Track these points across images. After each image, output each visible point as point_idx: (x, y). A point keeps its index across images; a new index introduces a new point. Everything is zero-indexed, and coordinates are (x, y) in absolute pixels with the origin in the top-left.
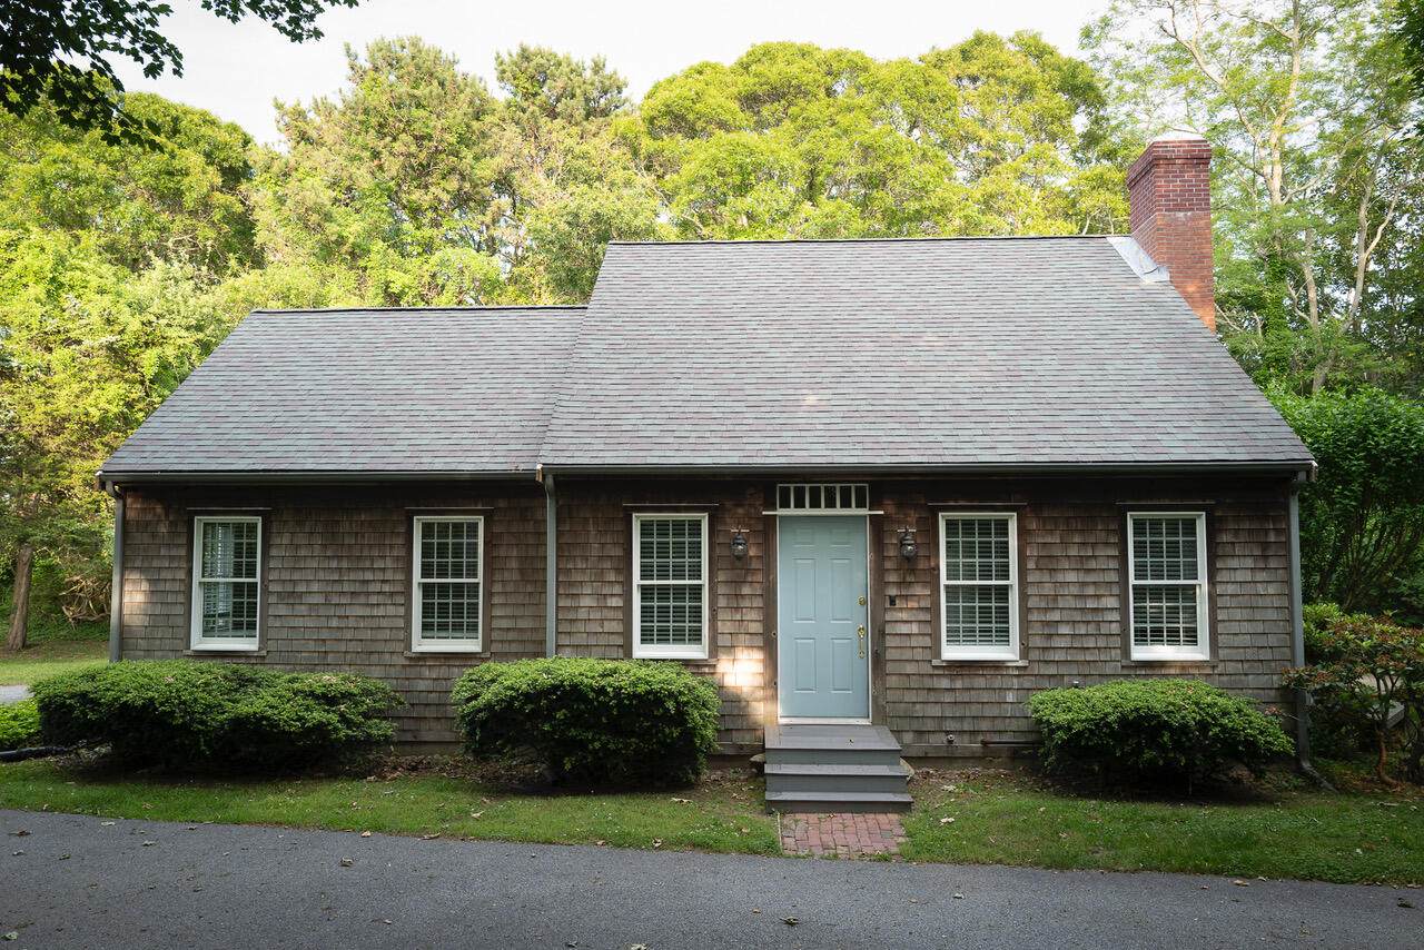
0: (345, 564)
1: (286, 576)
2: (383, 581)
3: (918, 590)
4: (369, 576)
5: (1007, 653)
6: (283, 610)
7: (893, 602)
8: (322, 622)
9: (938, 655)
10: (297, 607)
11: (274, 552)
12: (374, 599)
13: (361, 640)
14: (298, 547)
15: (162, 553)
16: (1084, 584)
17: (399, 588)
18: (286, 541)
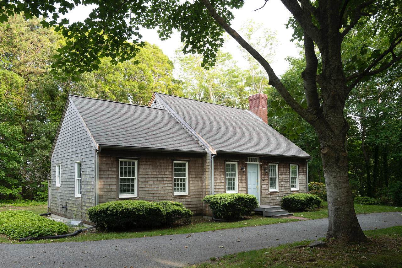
0: (158, 173)
1: (144, 176)
2: (167, 178)
3: (266, 178)
4: (163, 176)
5: (276, 190)
6: (143, 186)
7: (263, 180)
8: (153, 189)
9: (269, 191)
10: (146, 185)
11: (140, 170)
12: (165, 182)
13: (162, 193)
14: (146, 168)
15: (109, 170)
16: (285, 177)
17: (170, 179)
18: (143, 167)
